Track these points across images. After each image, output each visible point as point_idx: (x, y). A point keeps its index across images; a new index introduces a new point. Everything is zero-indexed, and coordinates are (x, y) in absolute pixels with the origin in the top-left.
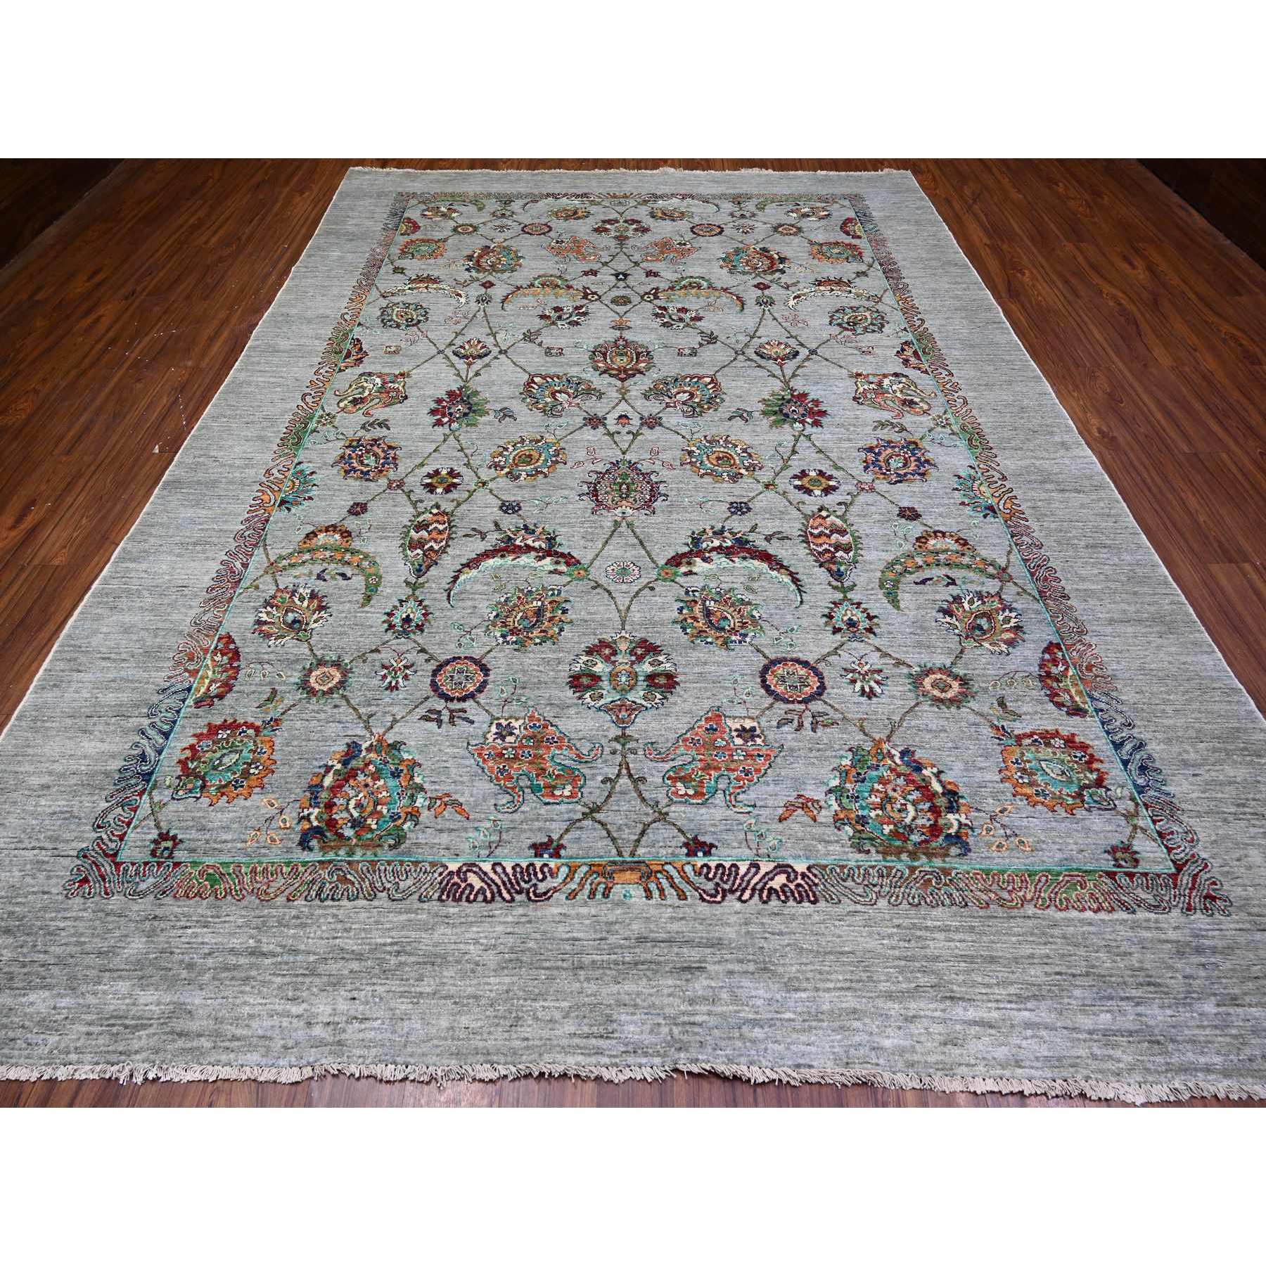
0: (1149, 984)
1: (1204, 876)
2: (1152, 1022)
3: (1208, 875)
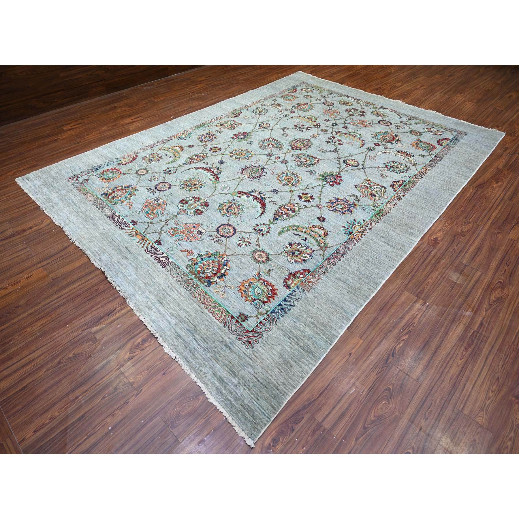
0: (204, 339)
1: (256, 338)
3: (258, 339)
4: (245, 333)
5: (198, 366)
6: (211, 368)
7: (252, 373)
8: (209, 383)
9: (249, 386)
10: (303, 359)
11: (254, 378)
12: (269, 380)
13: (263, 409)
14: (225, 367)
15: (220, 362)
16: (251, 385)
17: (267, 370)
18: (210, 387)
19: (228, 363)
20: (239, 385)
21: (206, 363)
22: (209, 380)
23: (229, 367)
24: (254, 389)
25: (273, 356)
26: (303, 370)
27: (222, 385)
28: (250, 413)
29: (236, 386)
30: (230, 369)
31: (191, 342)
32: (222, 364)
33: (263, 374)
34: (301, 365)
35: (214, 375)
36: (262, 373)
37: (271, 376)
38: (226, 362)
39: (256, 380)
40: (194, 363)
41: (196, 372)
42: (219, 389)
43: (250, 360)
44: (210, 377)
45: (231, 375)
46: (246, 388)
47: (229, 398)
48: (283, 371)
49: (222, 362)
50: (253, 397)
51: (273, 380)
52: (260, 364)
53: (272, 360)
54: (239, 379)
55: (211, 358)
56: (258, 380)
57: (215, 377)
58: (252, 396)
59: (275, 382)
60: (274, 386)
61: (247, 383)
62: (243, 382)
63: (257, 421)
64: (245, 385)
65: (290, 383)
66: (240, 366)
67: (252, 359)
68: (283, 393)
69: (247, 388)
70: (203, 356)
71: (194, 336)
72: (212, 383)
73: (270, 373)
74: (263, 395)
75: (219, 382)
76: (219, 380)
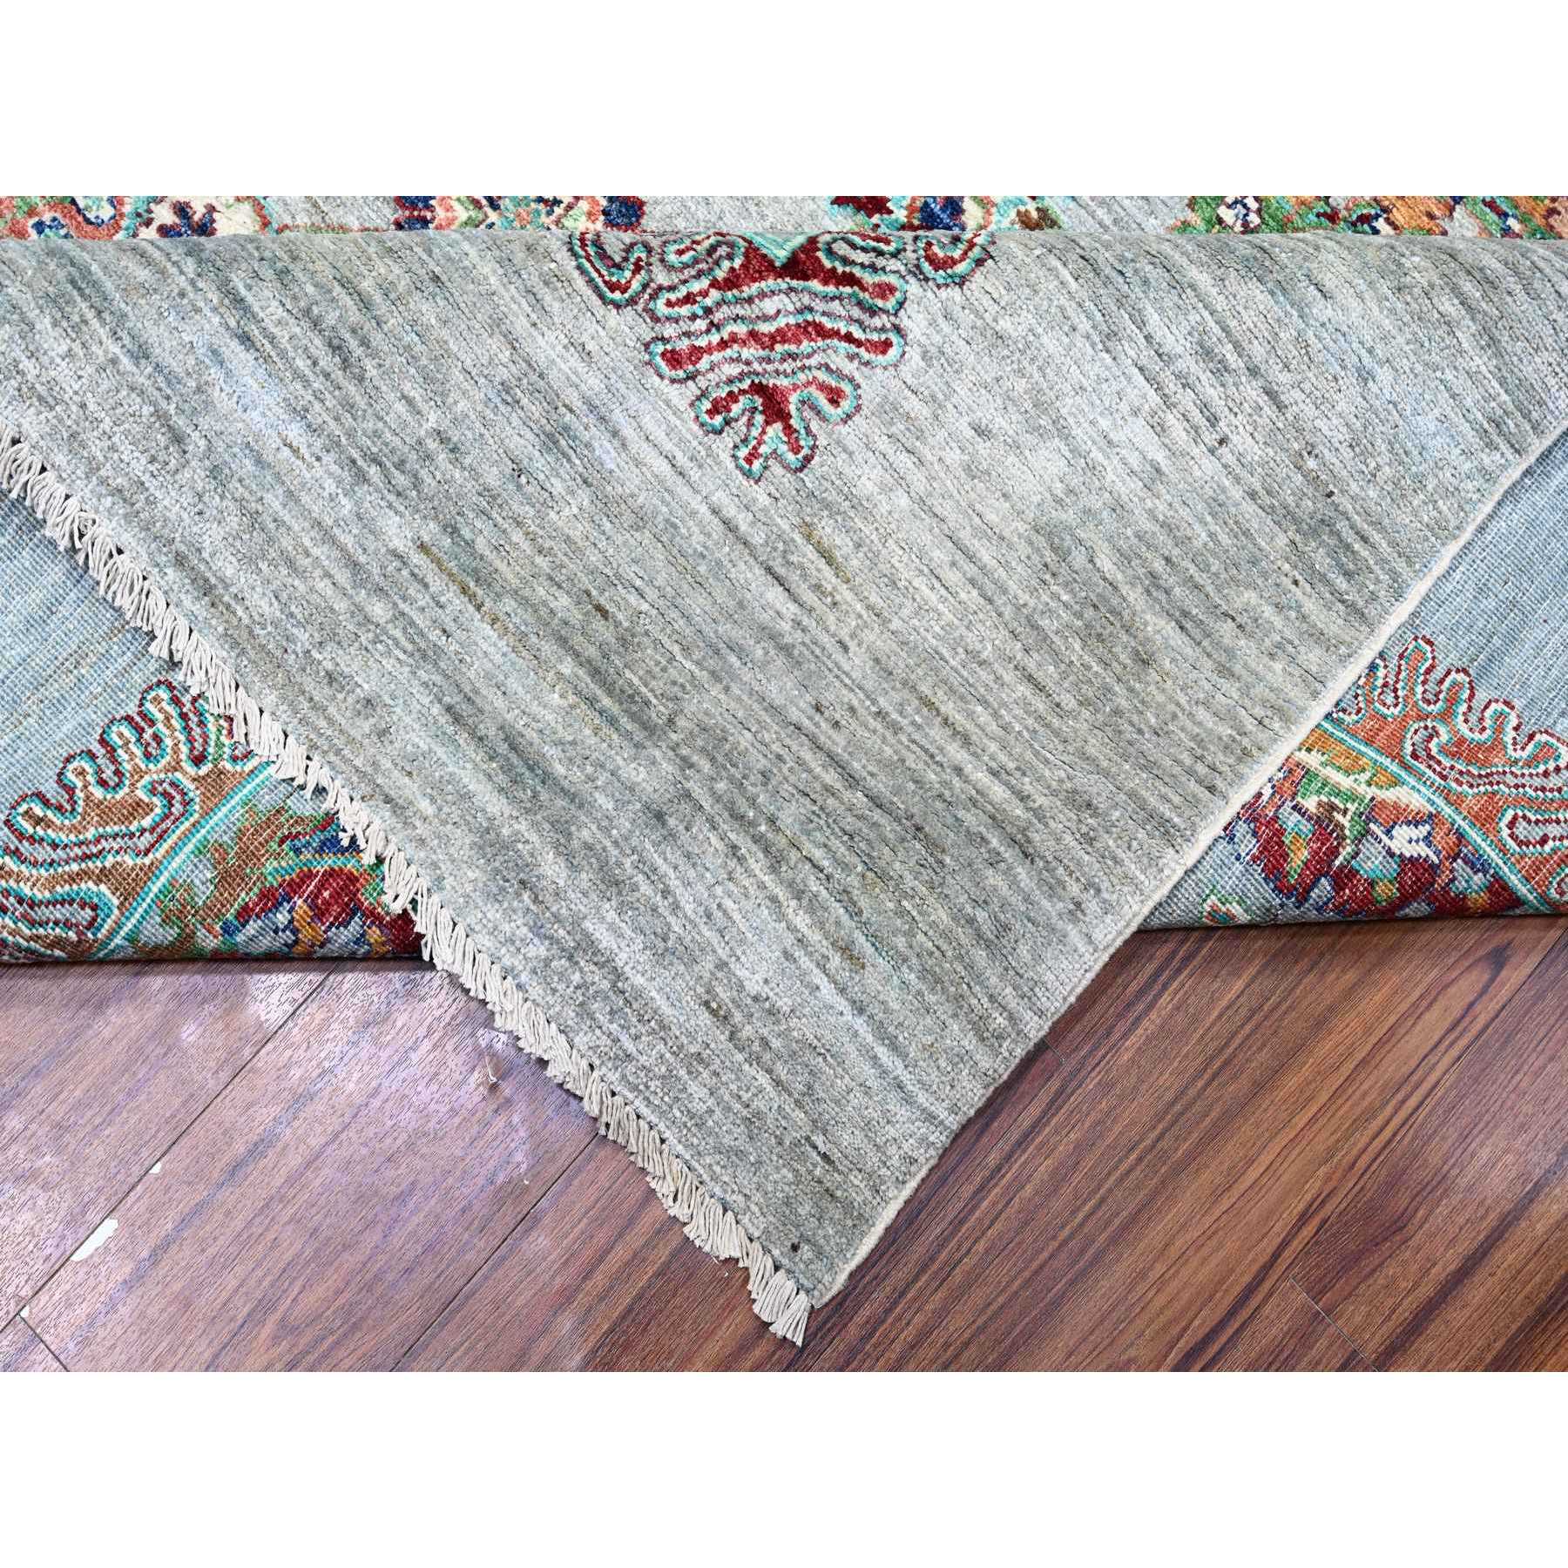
0: (336, 348)
1: (838, 355)
2: (222, 401)
3: (849, 368)
4: (732, 282)
5: (302, 636)
6: (426, 655)
7: (794, 715)
8: (408, 788)
9: (772, 821)
10: (1250, 596)
11: (814, 761)
12: (948, 775)
13: (894, 1047)
14: (548, 648)
15: (508, 604)
16: (789, 817)
17: (925, 689)
18: (422, 830)
19: (576, 616)
20: (686, 808)
21: (379, 610)
22: (411, 764)
23: (592, 652)
24: (818, 854)
25: (986, 556)
26: (1246, 691)
27: (532, 807)
28: (781, 1070)
29: (660, 816)
30: (595, 673)
31: (215, 373)
32: (521, 618)
33: (896, 729)
34: (1230, 653)
35: (457, 719)
36: (880, 714)
37: (966, 741)
38: (562, 602)
39: (831, 777)
40: (264, 605)
41: (292, 691)
42: (505, 846)
43: (775, 595)
44: (420, 740)
45: (613, 722)
46: (745, 845)
47: (605, 939)
48: (1069, 702)
49: (525, 602)
50: (815, 937)
51: (981, 777)
52: (869, 636)
53: (971, 597)
54: (687, 763)
55: (417, 559)
56: (852, 781)
57: (462, 738)
58: (802, 921)
59: (998, 792)
60: (997, 820)
61: (753, 802)
62: (721, 786)
63: (846, 1139)
64: (739, 818)
65: (1132, 795)
66: (685, 650)
67: (794, 578)
68: (1074, 889)
69: (757, 839)
70: (347, 540)
71: (239, 301)
72: (438, 789)
73: (959, 718)
74: (901, 913)
75: (502, 779)
76: (507, 768)
